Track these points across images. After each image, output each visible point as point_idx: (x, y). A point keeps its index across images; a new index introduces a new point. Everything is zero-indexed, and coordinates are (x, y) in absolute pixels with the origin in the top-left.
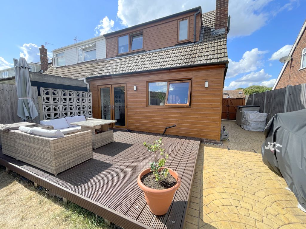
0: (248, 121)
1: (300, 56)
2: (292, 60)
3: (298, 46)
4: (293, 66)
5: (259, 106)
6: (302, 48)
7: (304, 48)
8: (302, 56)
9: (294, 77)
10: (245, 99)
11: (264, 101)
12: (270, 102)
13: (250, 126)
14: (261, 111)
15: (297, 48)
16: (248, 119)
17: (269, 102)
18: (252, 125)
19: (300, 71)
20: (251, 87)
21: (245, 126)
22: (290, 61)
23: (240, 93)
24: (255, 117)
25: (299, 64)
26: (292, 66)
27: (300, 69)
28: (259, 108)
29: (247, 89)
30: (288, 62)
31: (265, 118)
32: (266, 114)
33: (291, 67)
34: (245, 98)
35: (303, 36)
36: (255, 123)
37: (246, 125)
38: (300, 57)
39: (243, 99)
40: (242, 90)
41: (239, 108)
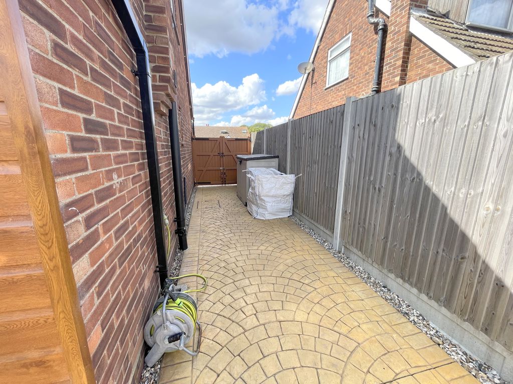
0: (259, 196)
1: (325, 63)
2: (313, 70)
3: (323, 44)
4: (316, 83)
5: (278, 157)
6: (327, 49)
7: (330, 48)
8: (328, 63)
9: (318, 103)
10: (250, 141)
11: (286, 145)
12: (300, 148)
13: (265, 209)
14: (282, 169)
15: (320, 47)
16: (260, 190)
17: (296, 147)
18: (268, 205)
19: (326, 91)
20: (257, 125)
21: (254, 208)
22: (311, 74)
23: (243, 132)
24: (273, 185)
25: (325, 78)
26: (314, 82)
27: (325, 86)
28: (277, 160)
29: (252, 127)
30: (309, 74)
31: (293, 185)
32: (293, 175)
33: (312, 85)
34: (250, 138)
35: (329, 25)
36: (274, 199)
37: (257, 205)
38: (325, 65)
39: (247, 140)
40: (246, 128)
41: (242, 161)
